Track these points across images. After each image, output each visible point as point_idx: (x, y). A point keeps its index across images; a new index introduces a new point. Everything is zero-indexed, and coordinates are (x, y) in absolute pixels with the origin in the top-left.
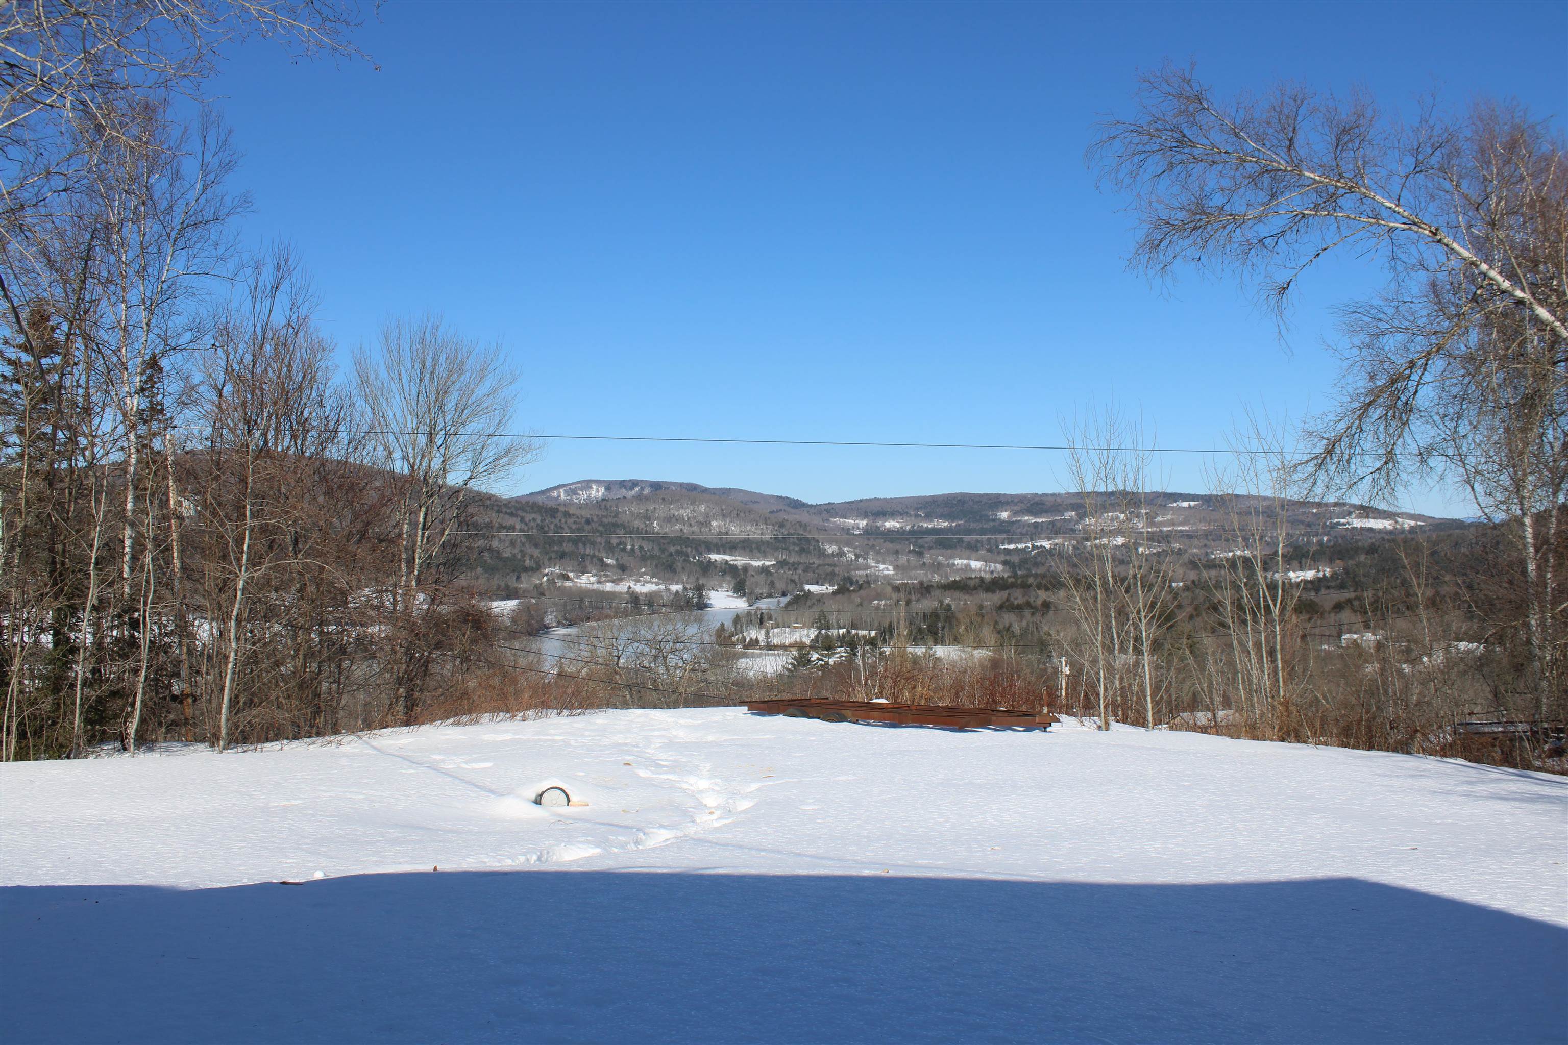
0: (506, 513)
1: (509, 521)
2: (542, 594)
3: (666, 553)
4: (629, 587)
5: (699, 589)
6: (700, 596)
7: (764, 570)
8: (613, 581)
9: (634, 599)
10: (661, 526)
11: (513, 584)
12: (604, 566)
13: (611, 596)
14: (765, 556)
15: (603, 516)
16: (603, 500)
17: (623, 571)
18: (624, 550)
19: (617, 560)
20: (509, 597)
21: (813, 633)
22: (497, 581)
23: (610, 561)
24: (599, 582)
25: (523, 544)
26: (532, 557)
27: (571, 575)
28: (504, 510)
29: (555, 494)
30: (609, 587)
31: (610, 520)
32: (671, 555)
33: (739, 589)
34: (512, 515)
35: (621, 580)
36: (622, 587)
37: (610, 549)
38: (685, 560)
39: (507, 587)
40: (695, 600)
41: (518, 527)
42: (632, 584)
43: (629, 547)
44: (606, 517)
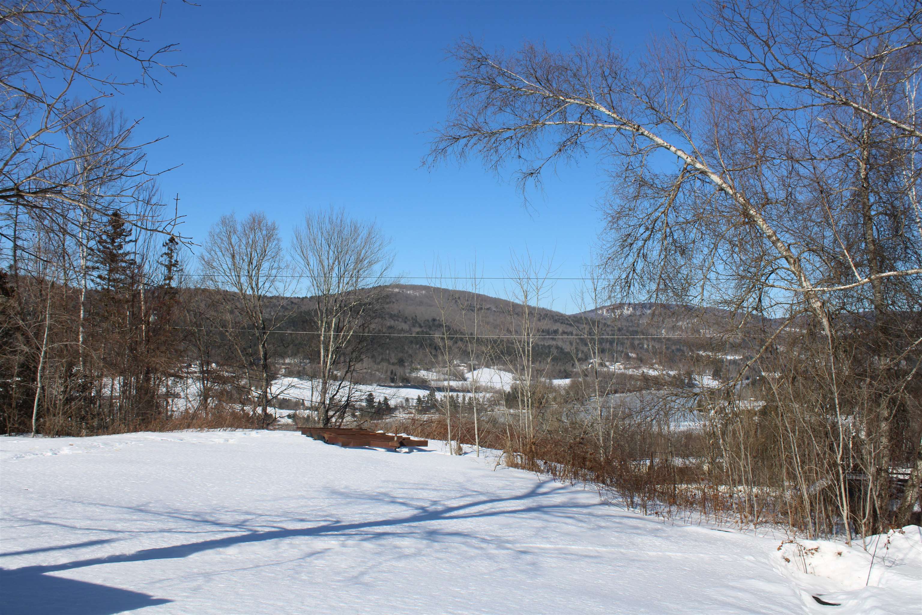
0: (567, 324)
1: (570, 329)
2: (586, 375)
3: (670, 350)
4: (643, 372)
5: (689, 374)
6: (690, 379)
7: (734, 362)
8: (635, 368)
9: (646, 378)
10: (667, 333)
11: (569, 368)
12: (628, 358)
13: (631, 377)
14: (736, 352)
15: (629, 326)
16: (630, 316)
17: (641, 361)
18: (642, 348)
19: (637, 354)
20: (566, 377)
21: (762, 403)
22: (560, 367)
23: (633, 355)
24: (625, 368)
25: (578, 344)
26: (583, 352)
27: (607, 364)
28: (566, 322)
29: (600, 312)
30: (630, 372)
31: (635, 329)
32: (673, 351)
33: (716, 375)
34: (571, 325)
35: (640, 367)
36: (637, 373)
37: (633, 347)
38: (681, 355)
39: (565, 371)
40: (686, 381)
41: (574, 333)
42: (645, 371)
43: (646, 346)
44: (631, 327)
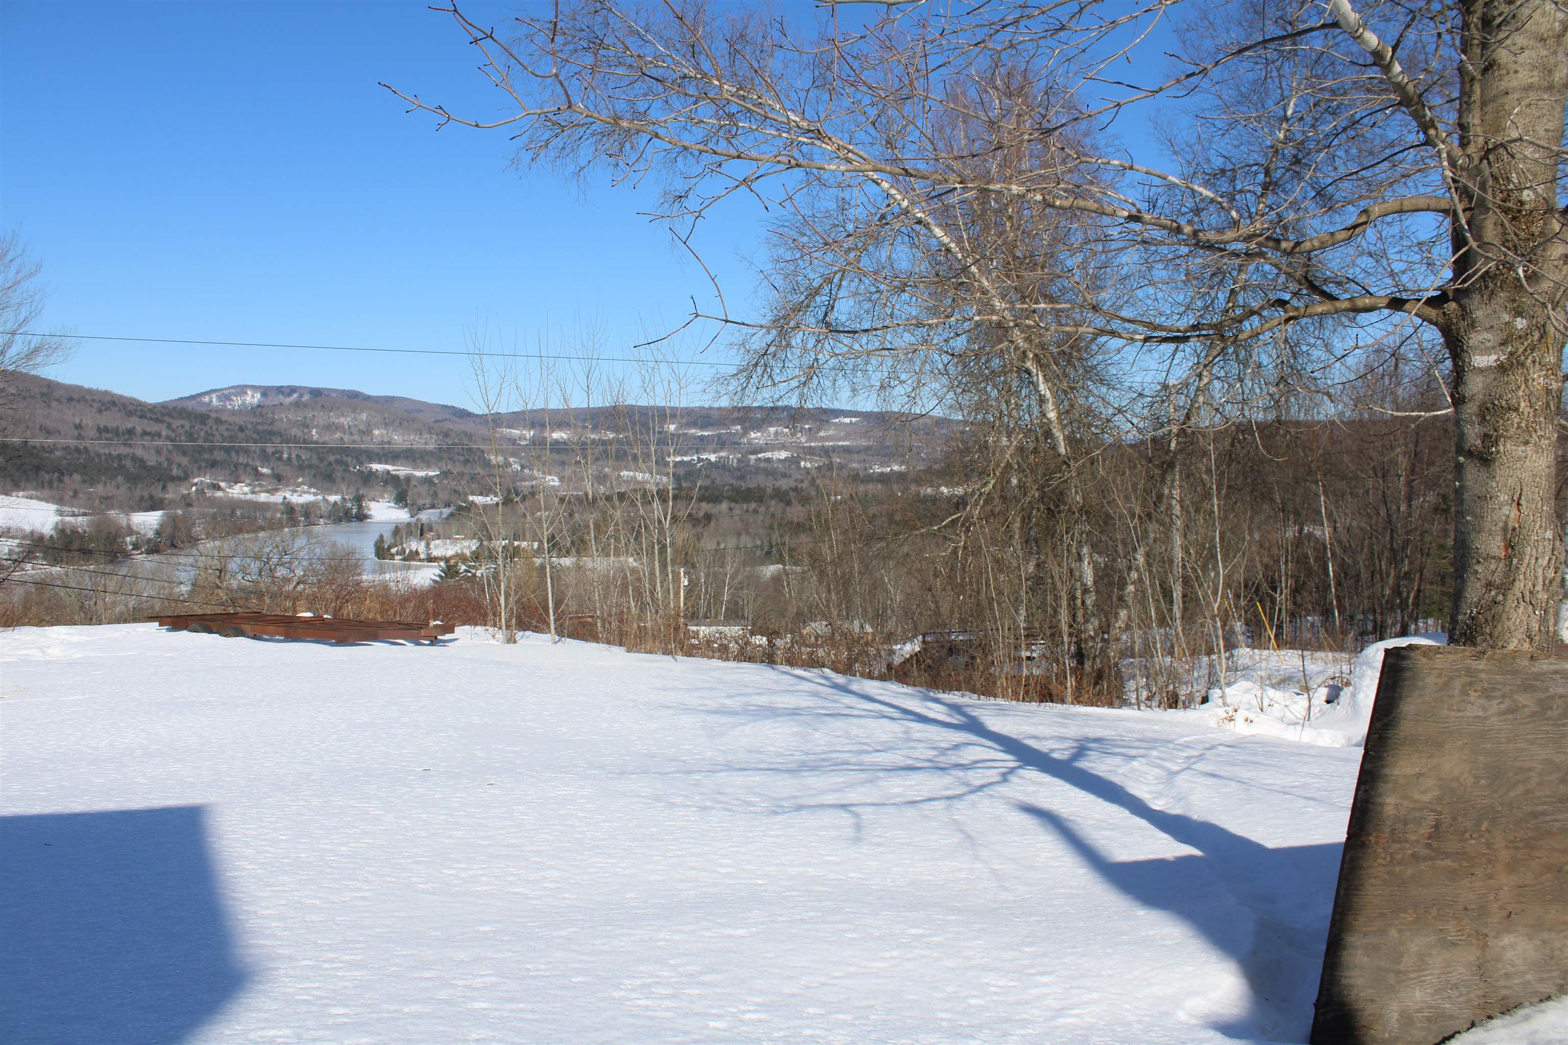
0: (151, 419)
1: (155, 428)
2: (190, 505)
3: (325, 463)
4: (285, 498)
5: (359, 499)
6: (360, 507)
7: (428, 481)
8: (268, 491)
9: (290, 509)
10: (320, 435)
11: (158, 493)
12: (258, 475)
13: (265, 507)
14: (429, 466)
15: (258, 423)
16: (259, 406)
17: (279, 480)
18: (280, 459)
19: (273, 469)
20: (153, 508)
21: (474, 545)
22: (141, 491)
23: (265, 471)
24: (253, 492)
25: (170, 452)
26: (179, 465)
27: (223, 484)
28: (149, 415)
29: (206, 399)
30: (263, 497)
31: (266, 427)
32: (330, 464)
33: (401, 500)
34: (158, 421)
35: (277, 490)
36: (277, 498)
37: (265, 457)
38: (345, 470)
39: (151, 497)
40: (354, 511)
41: (164, 433)
42: (288, 496)
43: (285, 456)
44: (261, 424)
